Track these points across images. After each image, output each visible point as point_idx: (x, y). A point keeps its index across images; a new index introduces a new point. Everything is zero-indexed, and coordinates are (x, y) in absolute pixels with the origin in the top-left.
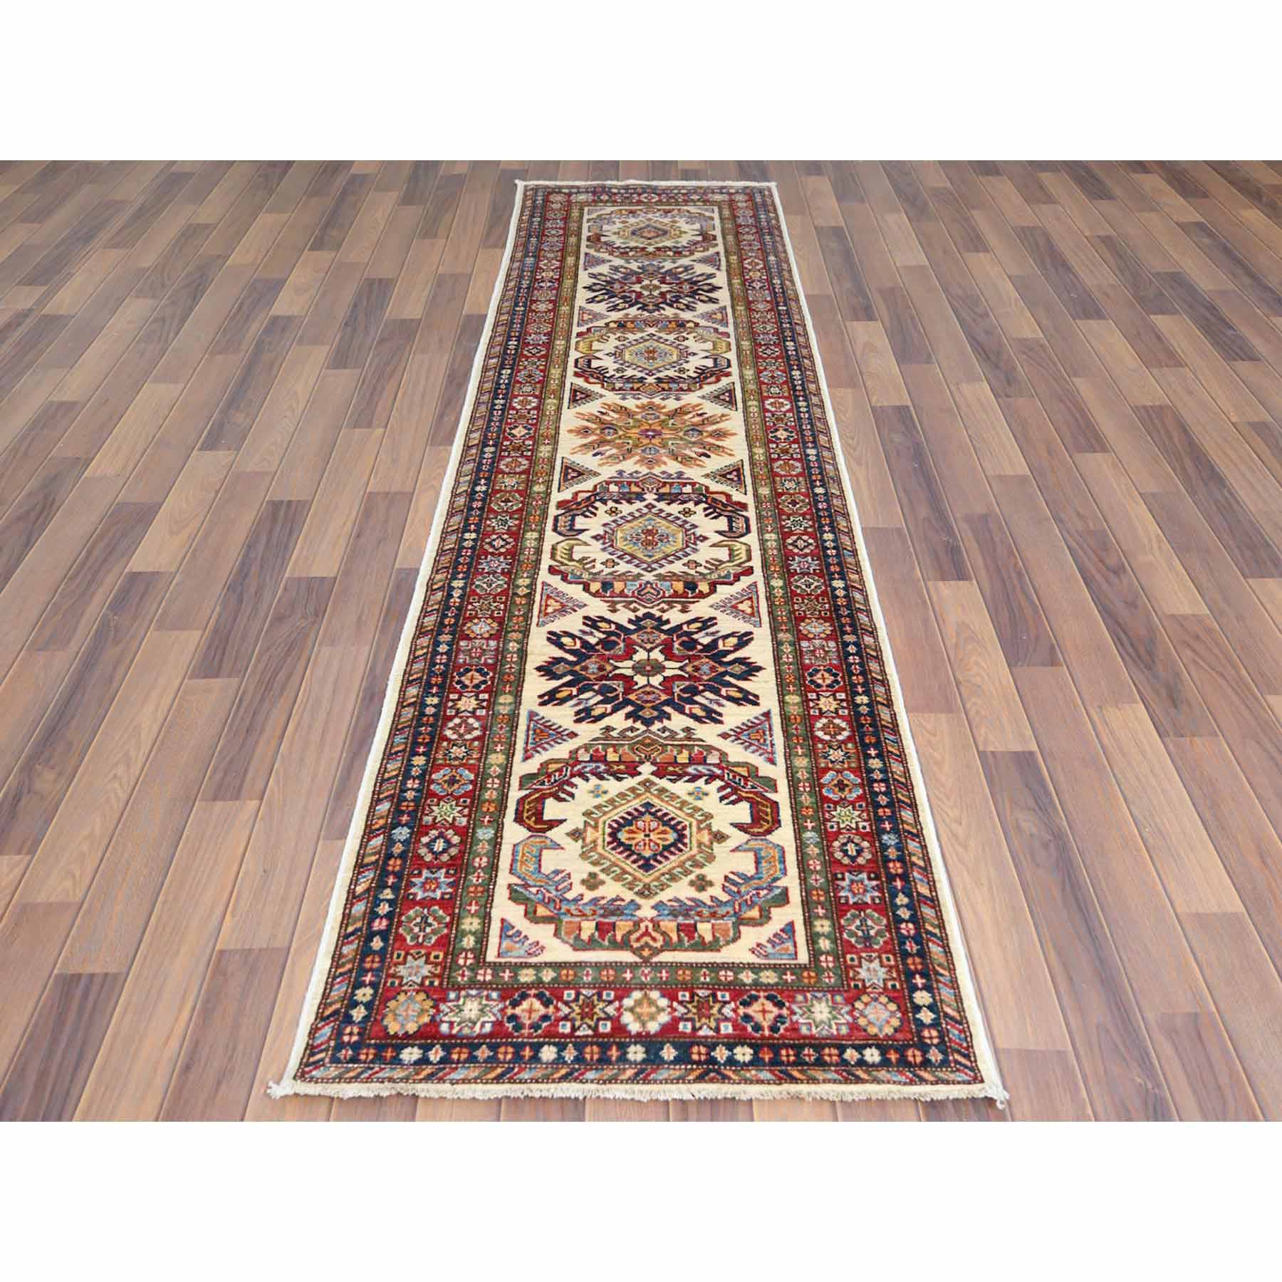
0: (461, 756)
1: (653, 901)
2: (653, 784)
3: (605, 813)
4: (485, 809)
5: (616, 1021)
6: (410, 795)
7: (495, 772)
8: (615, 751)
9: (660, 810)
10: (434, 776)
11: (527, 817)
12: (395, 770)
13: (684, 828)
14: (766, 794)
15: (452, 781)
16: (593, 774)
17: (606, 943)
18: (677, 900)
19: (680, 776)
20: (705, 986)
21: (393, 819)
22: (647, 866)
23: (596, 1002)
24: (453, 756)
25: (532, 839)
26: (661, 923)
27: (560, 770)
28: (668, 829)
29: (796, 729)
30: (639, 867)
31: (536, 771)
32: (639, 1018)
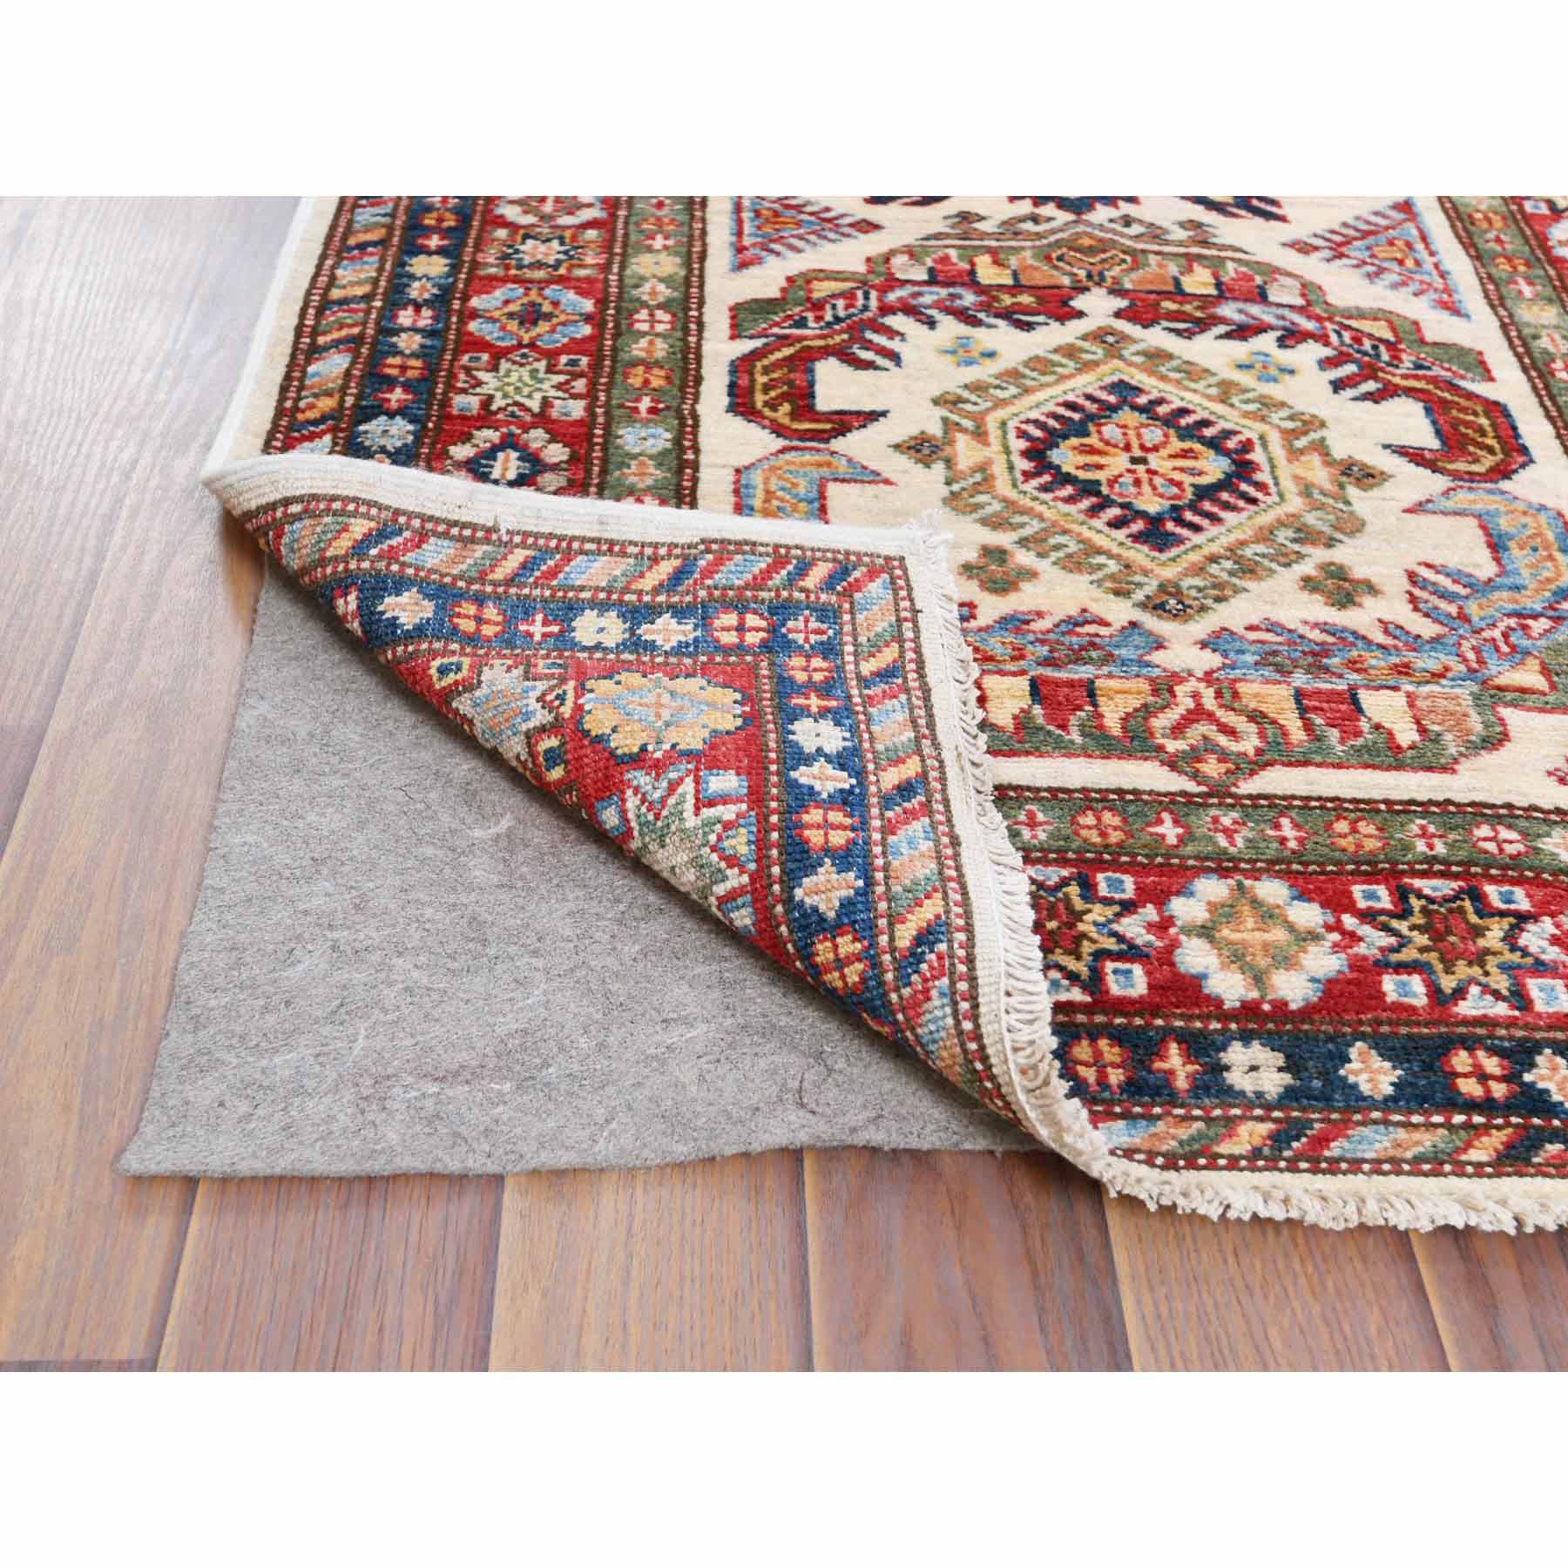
0: (551, 260)
1: (1201, 627)
2: (1124, 338)
3: (1000, 403)
4: (636, 381)
5: (1160, 960)
6: (408, 342)
7: (653, 293)
8: (997, 262)
9: (1160, 401)
10: (475, 302)
11: (766, 404)
12: (359, 283)
13: (1247, 446)
14: (1463, 383)
15: (531, 316)
16: (949, 311)
17: (1075, 736)
18: (1274, 627)
19: (1203, 325)
20: (1432, 867)
21: (359, 397)
22: (1155, 534)
23: (1079, 904)
24: (527, 260)
25: (789, 456)
26: (1242, 688)
27: (849, 296)
28: (1197, 447)
29: (1498, 240)
30: (1136, 538)
31: (775, 293)
32: (1236, 957)
